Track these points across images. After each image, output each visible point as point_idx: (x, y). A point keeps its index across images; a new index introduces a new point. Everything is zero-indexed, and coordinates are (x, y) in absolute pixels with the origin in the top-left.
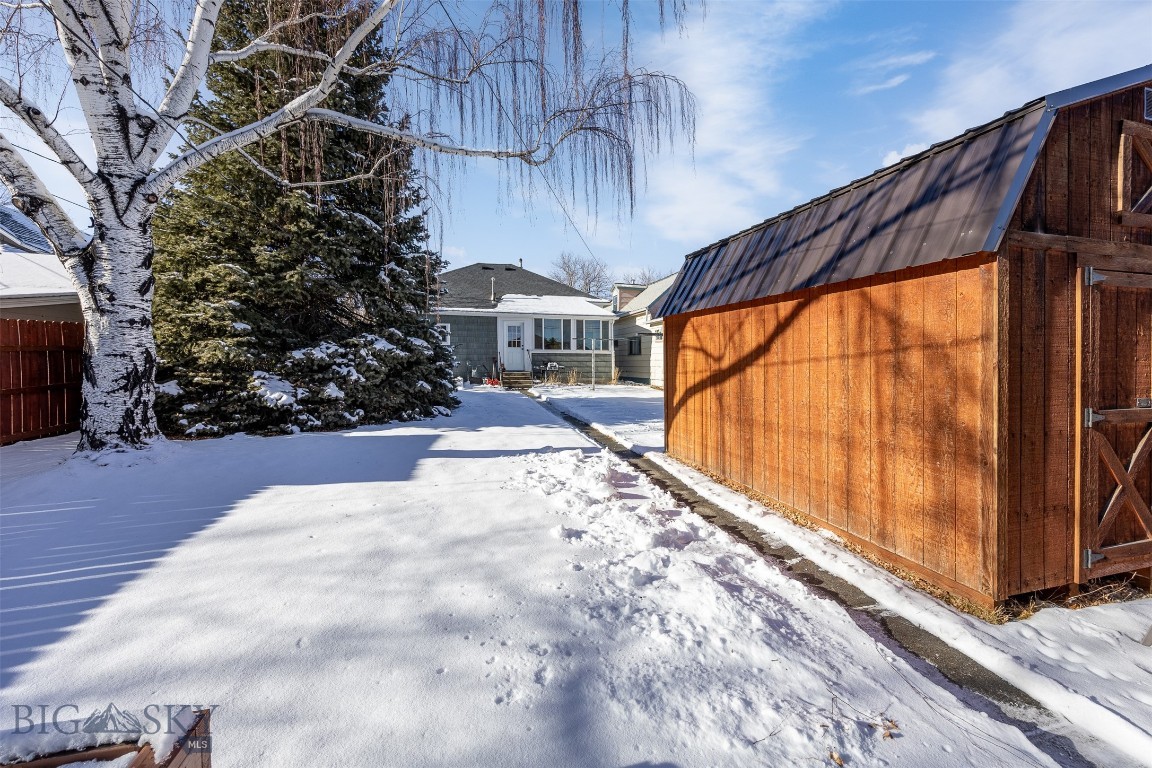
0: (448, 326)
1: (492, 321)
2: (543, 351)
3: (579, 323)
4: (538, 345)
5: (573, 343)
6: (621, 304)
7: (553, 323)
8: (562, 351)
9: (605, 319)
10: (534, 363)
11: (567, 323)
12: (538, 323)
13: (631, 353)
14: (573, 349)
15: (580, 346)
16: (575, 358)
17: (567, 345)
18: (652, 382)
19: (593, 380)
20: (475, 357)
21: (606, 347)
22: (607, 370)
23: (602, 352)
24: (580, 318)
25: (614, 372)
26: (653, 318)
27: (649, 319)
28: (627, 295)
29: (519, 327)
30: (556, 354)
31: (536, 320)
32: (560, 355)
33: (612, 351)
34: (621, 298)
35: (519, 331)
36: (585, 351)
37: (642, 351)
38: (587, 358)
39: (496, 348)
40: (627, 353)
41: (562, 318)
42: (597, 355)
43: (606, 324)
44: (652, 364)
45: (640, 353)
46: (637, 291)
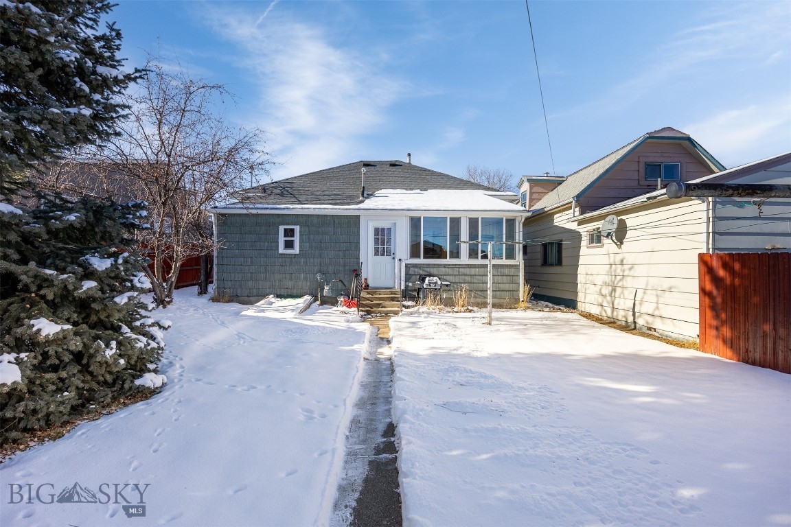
0: (297, 228)
1: (354, 221)
2: (421, 261)
3: (473, 223)
4: (414, 253)
5: (464, 249)
6: (531, 200)
7: (435, 222)
8: (448, 261)
9: (511, 215)
10: (408, 277)
11: (456, 222)
12: (415, 223)
13: (545, 263)
14: (464, 259)
15: (473, 253)
16: (467, 271)
17: (456, 254)
18: (581, 306)
19: (490, 300)
20: (331, 269)
21: (510, 255)
22: (512, 287)
23: (504, 262)
24: (474, 215)
25: (523, 291)
26: (582, 213)
27: (577, 214)
28: (540, 190)
29: (390, 229)
30: (439, 266)
31: (412, 219)
32: (445, 266)
33: (519, 259)
34: (531, 193)
35: (389, 233)
36: (480, 261)
37: (565, 261)
38: (482, 271)
39: (358, 258)
40: (539, 262)
41: (449, 215)
42: (494, 266)
43: (511, 222)
44: (580, 279)
45: (559, 262)
46: (553, 183)
